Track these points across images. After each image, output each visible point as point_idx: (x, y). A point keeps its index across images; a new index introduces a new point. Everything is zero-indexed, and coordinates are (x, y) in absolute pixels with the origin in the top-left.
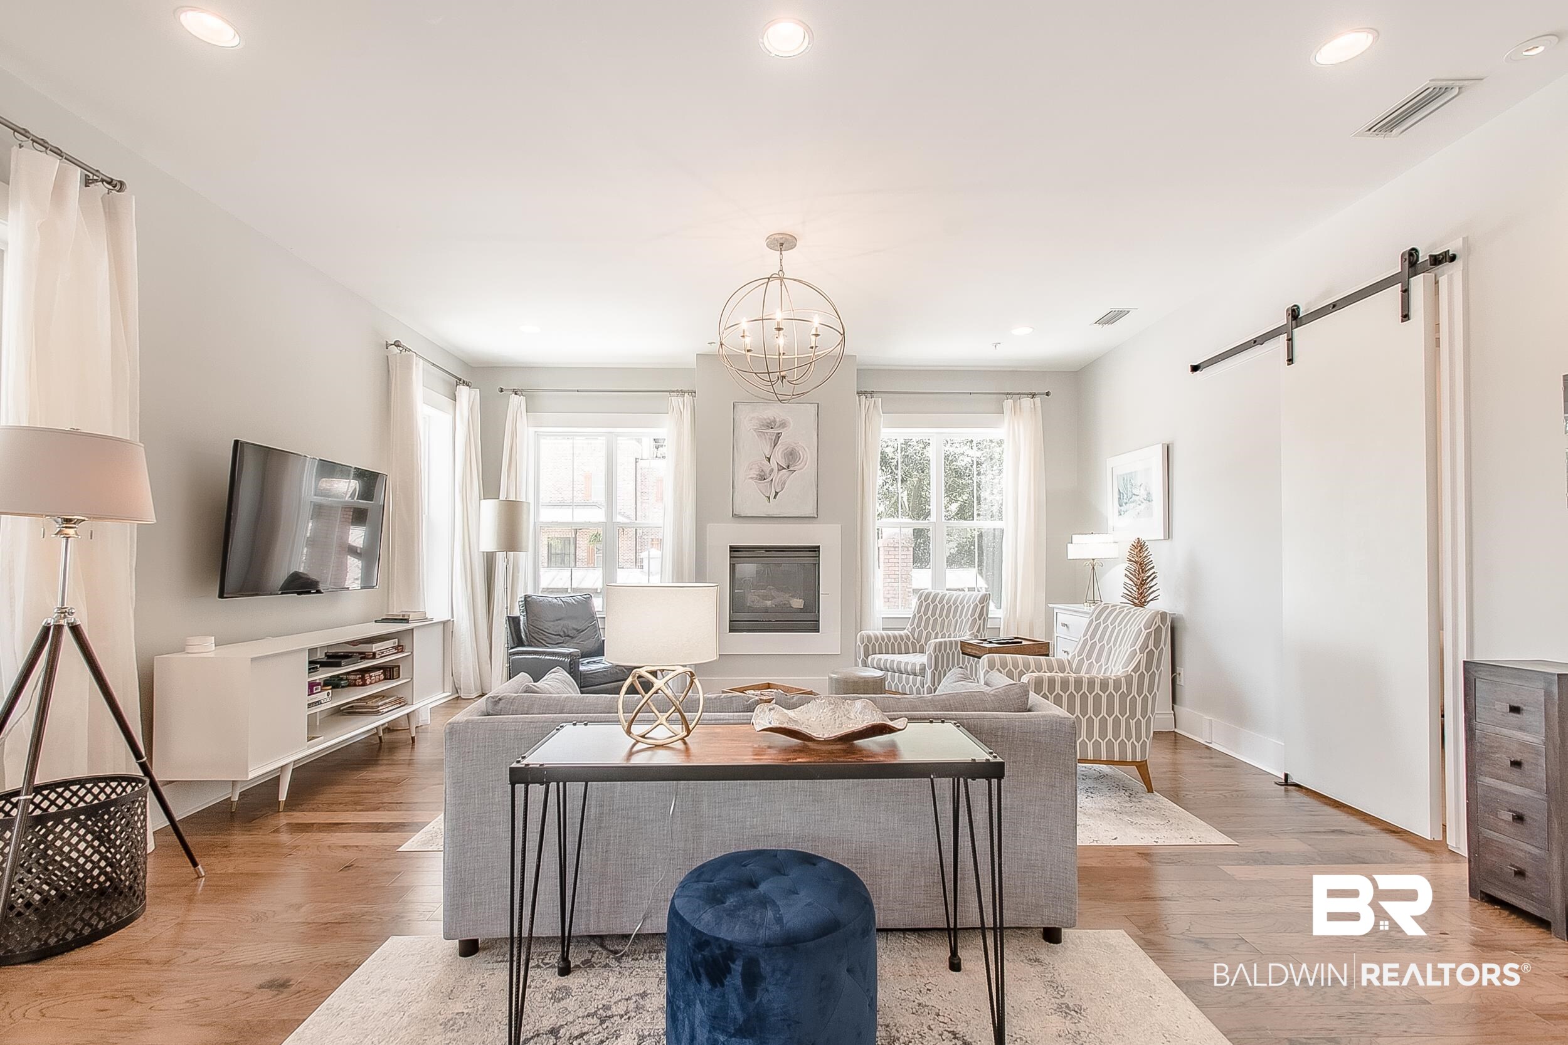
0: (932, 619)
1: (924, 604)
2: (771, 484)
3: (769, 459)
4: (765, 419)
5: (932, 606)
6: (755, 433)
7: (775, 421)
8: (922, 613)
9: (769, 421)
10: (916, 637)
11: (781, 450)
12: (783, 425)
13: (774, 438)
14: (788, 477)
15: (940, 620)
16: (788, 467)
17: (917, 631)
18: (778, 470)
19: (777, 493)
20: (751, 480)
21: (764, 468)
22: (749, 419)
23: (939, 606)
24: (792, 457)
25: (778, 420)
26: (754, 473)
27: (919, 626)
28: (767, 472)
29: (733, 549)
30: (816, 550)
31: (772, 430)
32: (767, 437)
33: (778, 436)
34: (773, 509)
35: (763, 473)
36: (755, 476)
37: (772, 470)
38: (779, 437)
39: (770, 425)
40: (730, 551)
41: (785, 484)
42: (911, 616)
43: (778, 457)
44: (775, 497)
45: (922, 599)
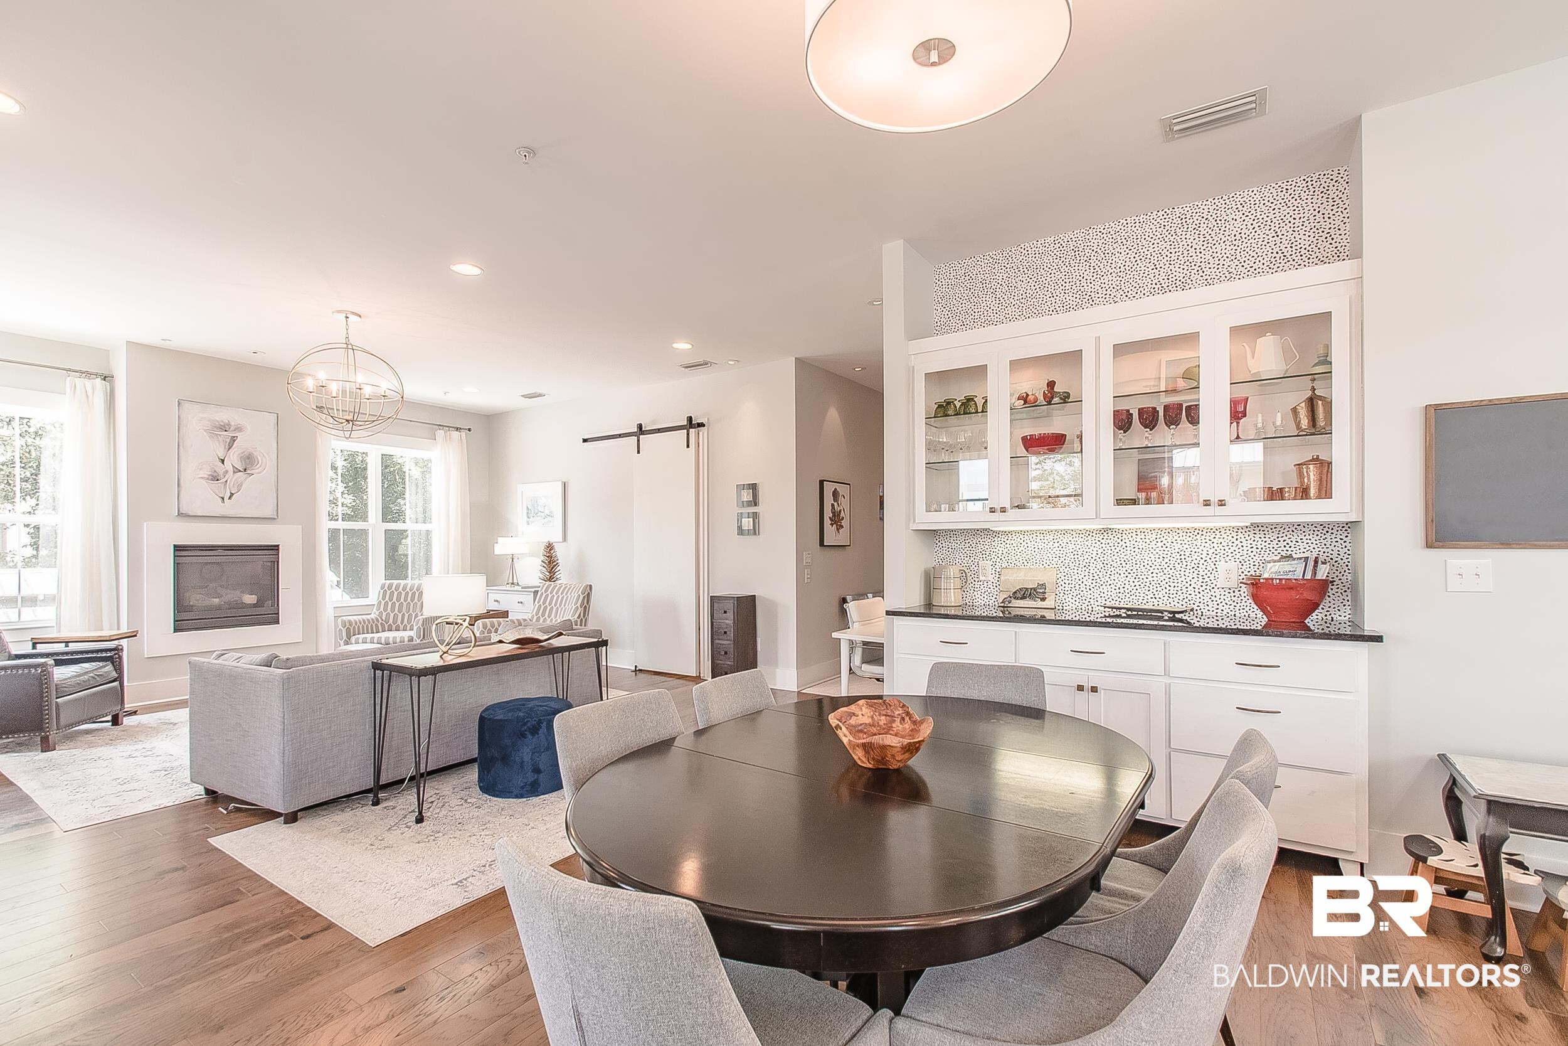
0: (397, 604)
1: (388, 592)
2: (225, 485)
3: (223, 461)
4: (218, 422)
5: (396, 593)
6: (205, 433)
7: (229, 425)
8: (387, 599)
9: (222, 424)
10: (384, 618)
11: (238, 453)
12: (239, 429)
13: (228, 440)
14: (245, 480)
15: (405, 604)
16: (245, 470)
17: (384, 614)
18: (234, 472)
19: (232, 494)
20: (201, 480)
21: (217, 469)
22: (197, 420)
23: (403, 593)
24: (248, 463)
25: (233, 424)
26: (205, 473)
27: (385, 609)
28: (221, 473)
29: (177, 548)
30: (276, 548)
31: (228, 434)
32: (221, 439)
33: (234, 439)
34: (228, 508)
35: (215, 474)
36: (207, 476)
37: (227, 472)
38: (234, 441)
39: (224, 428)
40: (175, 550)
41: (241, 486)
42: (376, 603)
43: (234, 459)
44: (230, 498)
45: (386, 588)
